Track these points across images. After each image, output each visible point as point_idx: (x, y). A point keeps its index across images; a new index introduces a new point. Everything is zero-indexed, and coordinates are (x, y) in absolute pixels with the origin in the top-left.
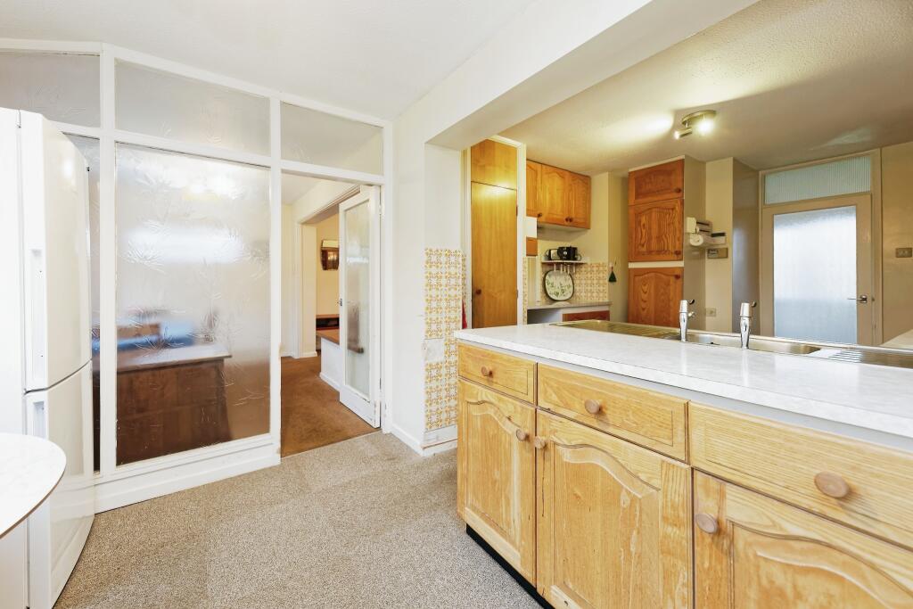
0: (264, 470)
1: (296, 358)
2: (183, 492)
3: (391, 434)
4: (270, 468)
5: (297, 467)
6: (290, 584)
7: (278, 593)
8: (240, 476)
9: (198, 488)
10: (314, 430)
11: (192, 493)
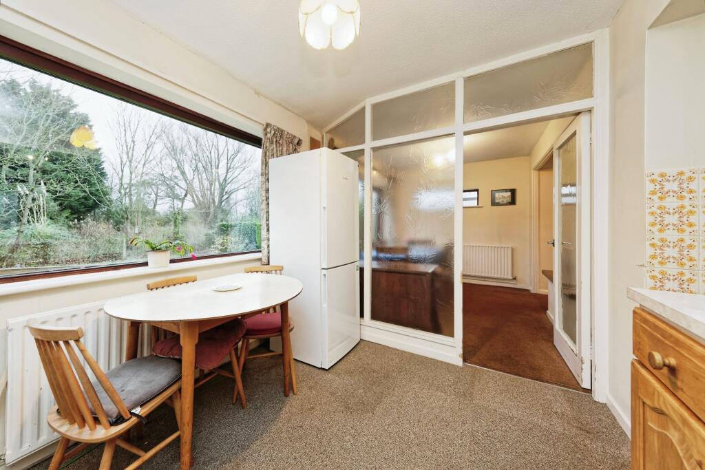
0: (448, 364)
1: (532, 292)
2: (397, 350)
3: (605, 406)
4: (453, 365)
5: (474, 376)
6: (415, 449)
7: (404, 447)
8: (431, 359)
9: (406, 352)
10: (510, 356)
11: (402, 353)
